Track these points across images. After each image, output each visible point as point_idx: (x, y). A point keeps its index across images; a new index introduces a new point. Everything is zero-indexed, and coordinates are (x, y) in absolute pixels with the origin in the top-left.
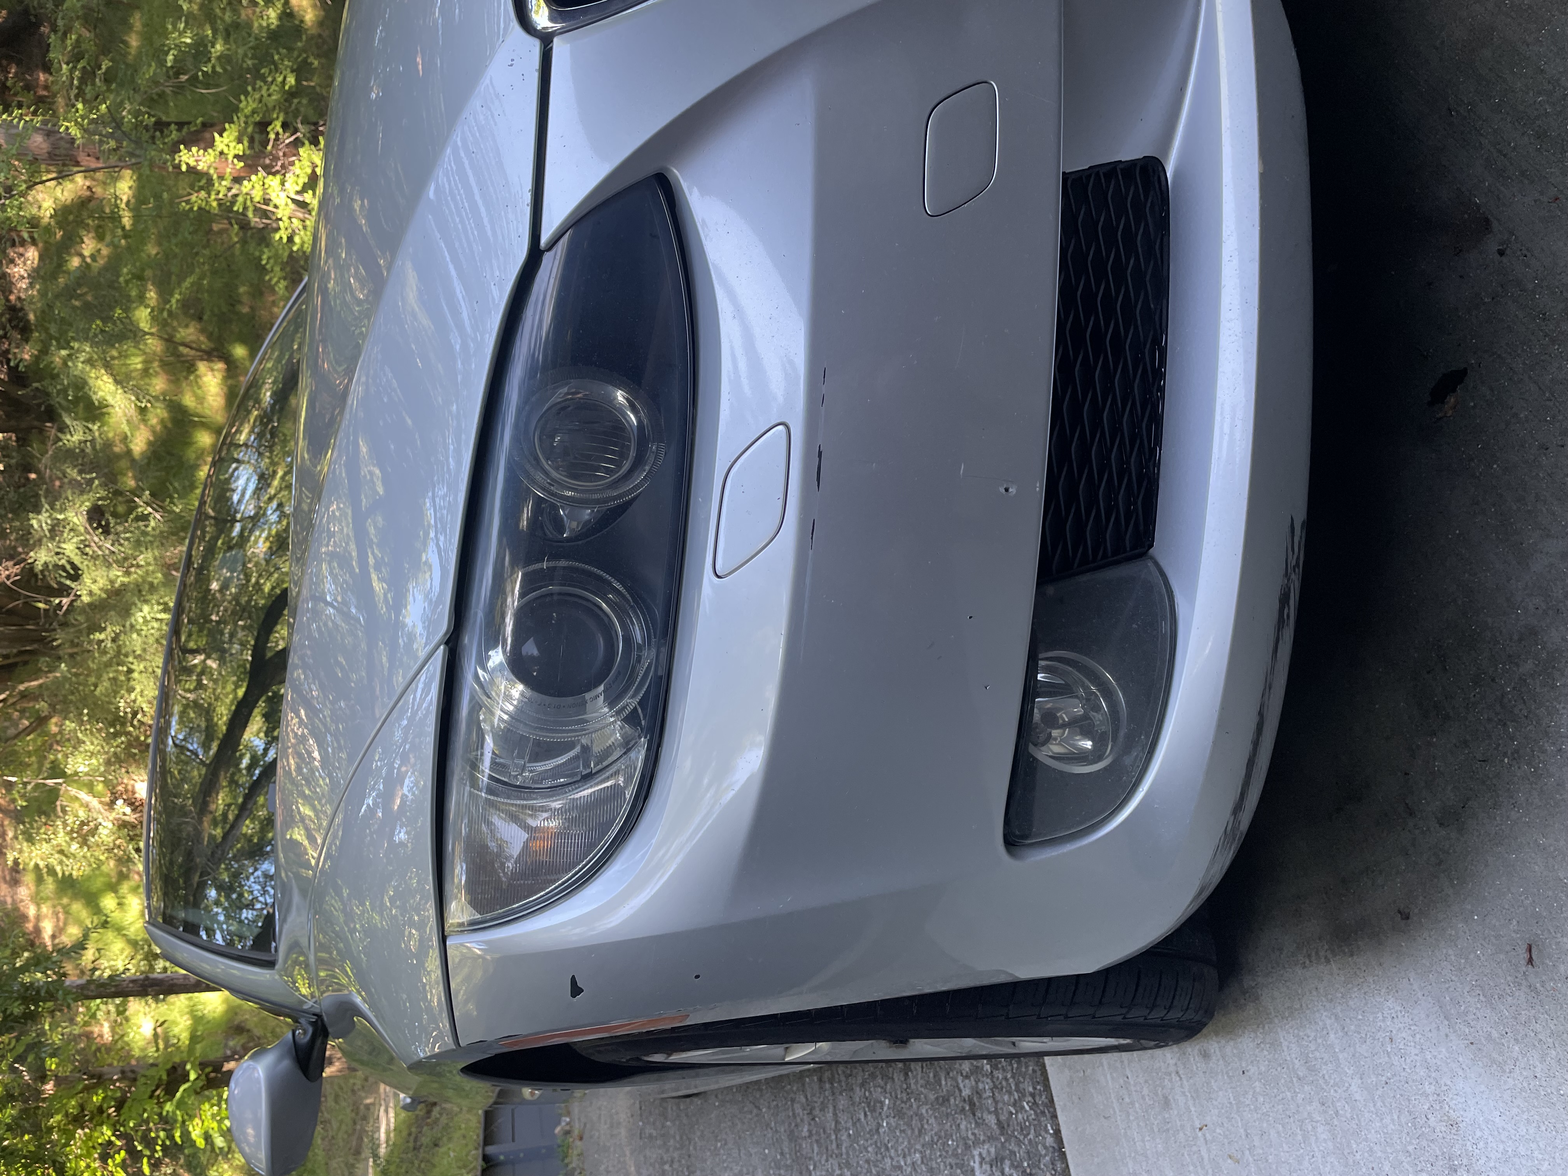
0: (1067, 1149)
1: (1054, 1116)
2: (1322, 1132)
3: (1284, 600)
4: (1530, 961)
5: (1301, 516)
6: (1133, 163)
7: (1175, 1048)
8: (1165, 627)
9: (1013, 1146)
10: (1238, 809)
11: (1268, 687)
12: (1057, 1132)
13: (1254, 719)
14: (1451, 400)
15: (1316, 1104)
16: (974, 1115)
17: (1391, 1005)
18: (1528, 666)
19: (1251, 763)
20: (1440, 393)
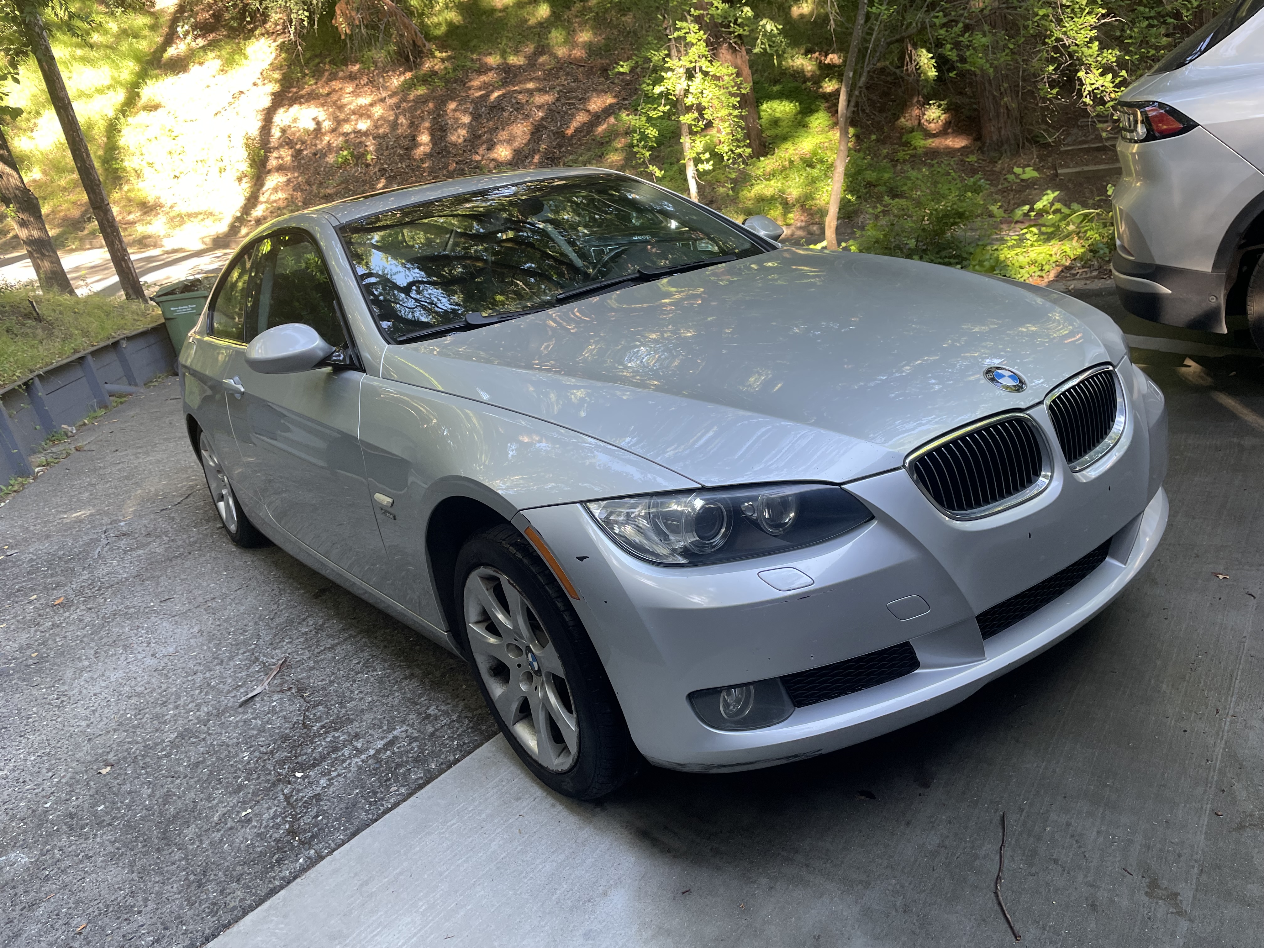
0: (454, 768)
1: (464, 757)
2: (562, 857)
3: (795, 756)
4: (684, 893)
5: (823, 752)
6: (916, 659)
7: (545, 794)
8: (775, 721)
9: (429, 744)
10: (720, 766)
11: (766, 761)
12: (457, 761)
13: (753, 760)
14: (863, 798)
15: (571, 851)
16: (424, 720)
17: (633, 860)
18: (784, 854)
19: (738, 765)
20: (862, 793)
